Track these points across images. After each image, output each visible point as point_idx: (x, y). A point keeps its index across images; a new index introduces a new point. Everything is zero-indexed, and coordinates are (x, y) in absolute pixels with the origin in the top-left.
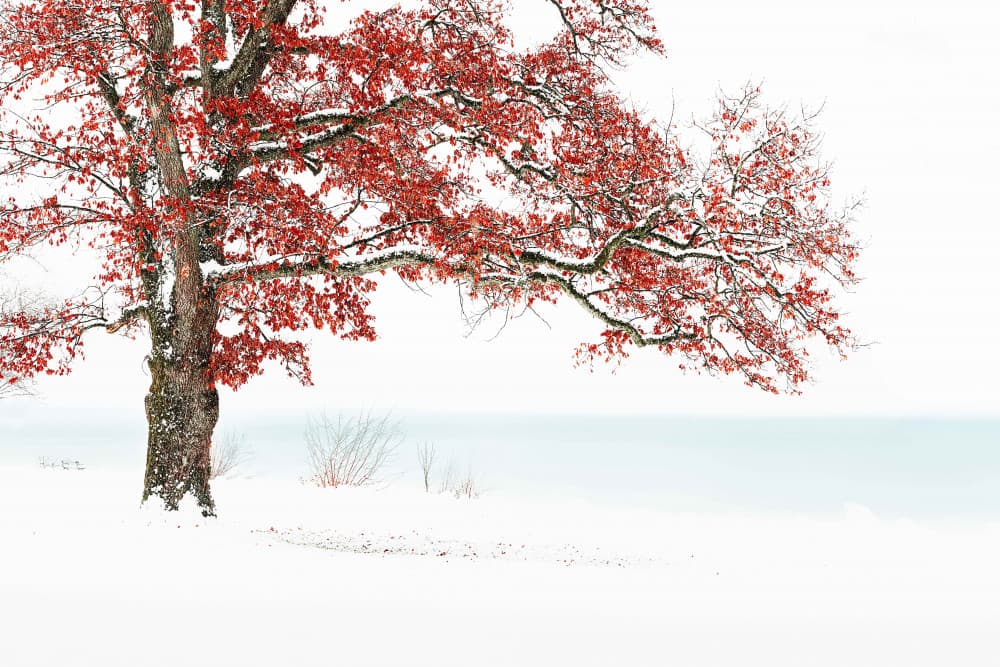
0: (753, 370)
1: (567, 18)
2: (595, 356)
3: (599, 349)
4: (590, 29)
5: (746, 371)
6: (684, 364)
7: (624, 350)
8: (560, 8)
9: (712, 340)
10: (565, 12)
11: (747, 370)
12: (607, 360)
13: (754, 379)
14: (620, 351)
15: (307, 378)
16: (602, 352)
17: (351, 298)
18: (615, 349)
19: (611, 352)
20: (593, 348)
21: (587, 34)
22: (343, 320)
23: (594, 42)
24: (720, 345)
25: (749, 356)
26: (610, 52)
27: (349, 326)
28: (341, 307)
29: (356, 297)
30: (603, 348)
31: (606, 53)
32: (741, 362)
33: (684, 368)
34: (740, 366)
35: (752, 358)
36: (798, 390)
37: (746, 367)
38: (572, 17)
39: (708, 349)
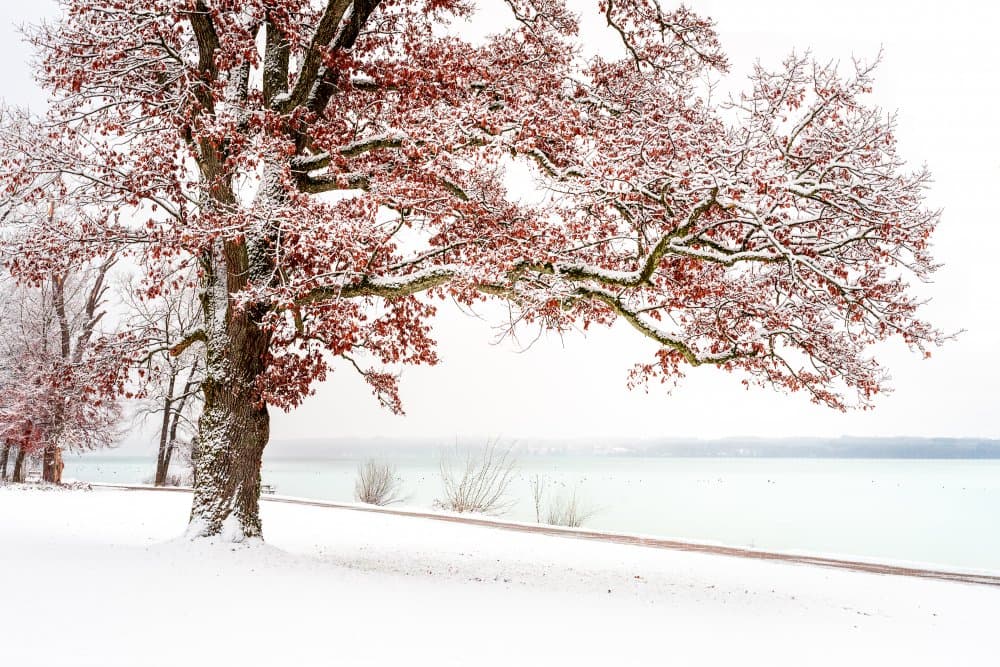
0: (819, 387)
1: (629, 43)
2: (650, 376)
3: (654, 369)
4: (653, 54)
5: (812, 389)
6: (747, 379)
7: (680, 369)
8: (623, 34)
9: (775, 358)
10: (627, 36)
11: (813, 387)
12: (663, 381)
13: (820, 396)
14: (676, 371)
15: (397, 408)
16: (657, 373)
17: (413, 323)
18: (670, 369)
19: (666, 372)
20: (647, 369)
21: (650, 59)
22: (406, 345)
23: (658, 67)
24: (784, 363)
25: (815, 373)
26: (674, 76)
27: (411, 350)
28: (403, 333)
29: (417, 321)
30: (658, 369)
31: (670, 78)
32: (807, 379)
33: (746, 383)
34: (804, 383)
35: (818, 374)
36: (871, 403)
37: (811, 384)
38: (634, 42)
39: (771, 367)
